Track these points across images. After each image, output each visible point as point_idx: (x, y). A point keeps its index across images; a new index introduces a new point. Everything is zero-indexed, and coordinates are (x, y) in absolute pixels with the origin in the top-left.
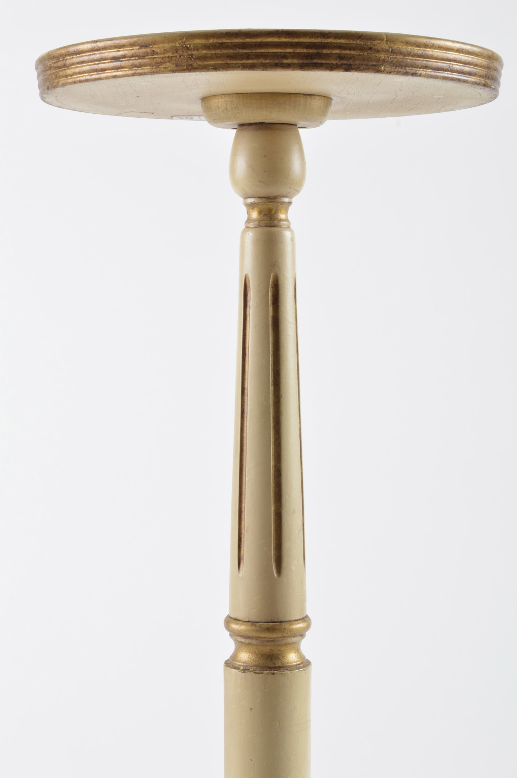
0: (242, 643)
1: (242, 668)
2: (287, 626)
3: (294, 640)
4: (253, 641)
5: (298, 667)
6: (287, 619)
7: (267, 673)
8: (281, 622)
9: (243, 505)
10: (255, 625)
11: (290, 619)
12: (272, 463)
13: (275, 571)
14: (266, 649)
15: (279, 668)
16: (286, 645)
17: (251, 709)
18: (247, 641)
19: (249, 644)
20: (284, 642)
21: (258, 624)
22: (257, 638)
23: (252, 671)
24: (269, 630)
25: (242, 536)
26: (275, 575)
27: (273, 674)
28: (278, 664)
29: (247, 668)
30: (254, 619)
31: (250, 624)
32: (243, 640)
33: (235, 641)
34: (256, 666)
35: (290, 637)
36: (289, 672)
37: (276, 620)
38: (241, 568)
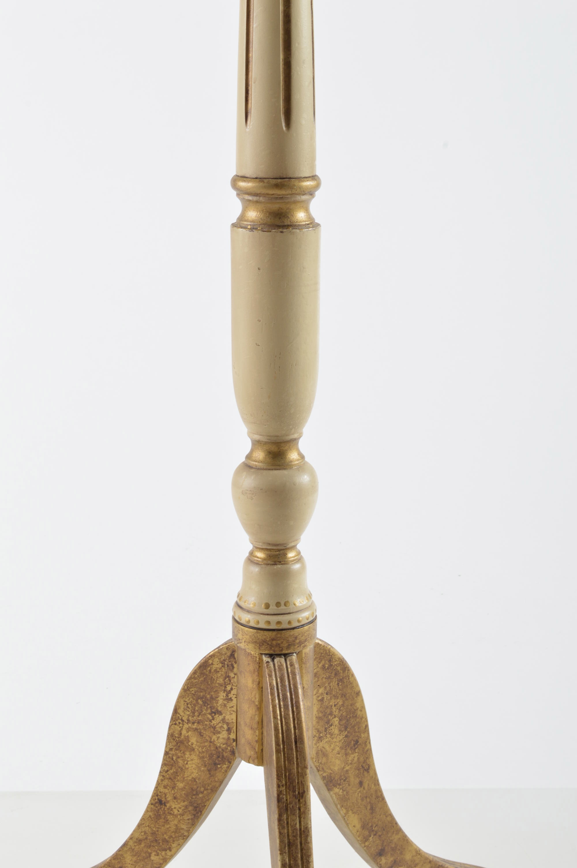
0: (250, 201)
1: (249, 227)
2: (296, 183)
3: (304, 198)
4: (261, 199)
5: (307, 226)
6: (296, 175)
7: (276, 231)
8: (290, 178)
9: (250, 55)
10: (263, 181)
11: (299, 176)
12: (281, 8)
13: (284, 124)
14: (275, 207)
15: (288, 226)
16: (295, 202)
17: (259, 269)
18: (255, 198)
19: (257, 202)
20: (293, 199)
21: (266, 181)
22: (264, 195)
23: (259, 230)
24: (277, 186)
25: (250, 88)
26: (284, 128)
27: (282, 232)
28: (287, 222)
29: (255, 227)
30: (261, 175)
31: (258, 180)
32: (250, 198)
33: (243, 200)
34: (264, 224)
35: (299, 194)
36: (298, 231)
37: (285, 177)
38: (248, 122)
